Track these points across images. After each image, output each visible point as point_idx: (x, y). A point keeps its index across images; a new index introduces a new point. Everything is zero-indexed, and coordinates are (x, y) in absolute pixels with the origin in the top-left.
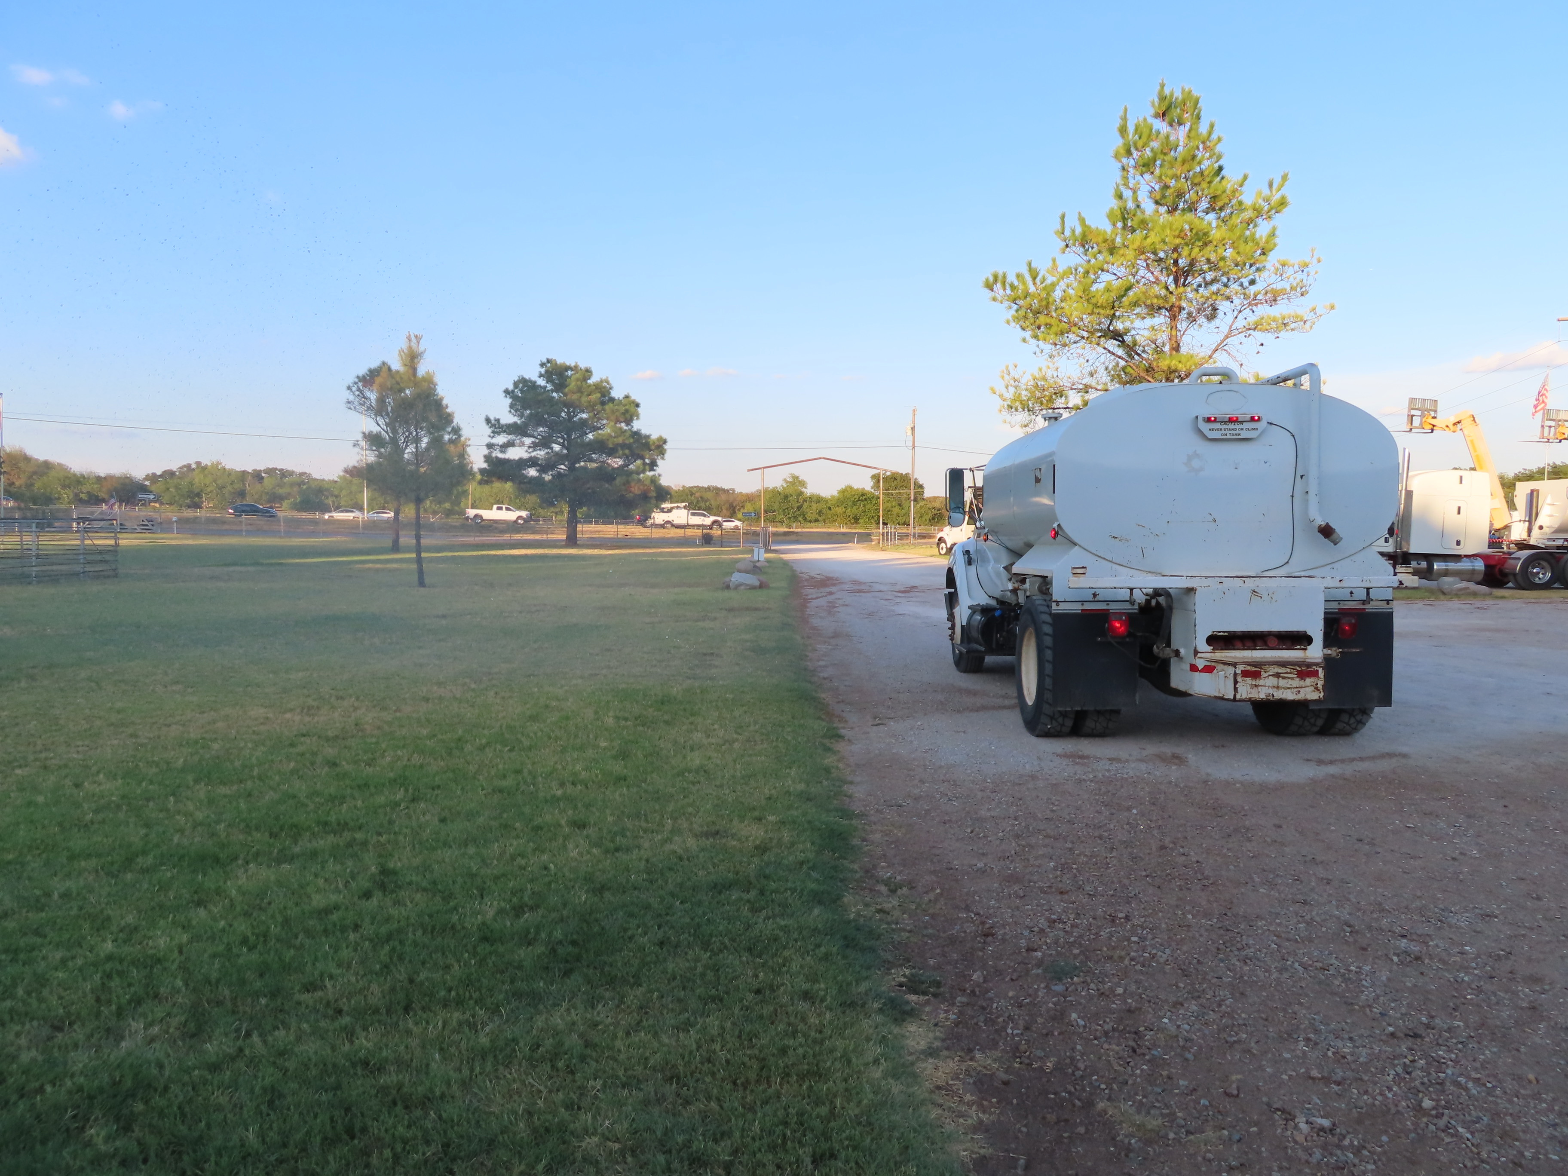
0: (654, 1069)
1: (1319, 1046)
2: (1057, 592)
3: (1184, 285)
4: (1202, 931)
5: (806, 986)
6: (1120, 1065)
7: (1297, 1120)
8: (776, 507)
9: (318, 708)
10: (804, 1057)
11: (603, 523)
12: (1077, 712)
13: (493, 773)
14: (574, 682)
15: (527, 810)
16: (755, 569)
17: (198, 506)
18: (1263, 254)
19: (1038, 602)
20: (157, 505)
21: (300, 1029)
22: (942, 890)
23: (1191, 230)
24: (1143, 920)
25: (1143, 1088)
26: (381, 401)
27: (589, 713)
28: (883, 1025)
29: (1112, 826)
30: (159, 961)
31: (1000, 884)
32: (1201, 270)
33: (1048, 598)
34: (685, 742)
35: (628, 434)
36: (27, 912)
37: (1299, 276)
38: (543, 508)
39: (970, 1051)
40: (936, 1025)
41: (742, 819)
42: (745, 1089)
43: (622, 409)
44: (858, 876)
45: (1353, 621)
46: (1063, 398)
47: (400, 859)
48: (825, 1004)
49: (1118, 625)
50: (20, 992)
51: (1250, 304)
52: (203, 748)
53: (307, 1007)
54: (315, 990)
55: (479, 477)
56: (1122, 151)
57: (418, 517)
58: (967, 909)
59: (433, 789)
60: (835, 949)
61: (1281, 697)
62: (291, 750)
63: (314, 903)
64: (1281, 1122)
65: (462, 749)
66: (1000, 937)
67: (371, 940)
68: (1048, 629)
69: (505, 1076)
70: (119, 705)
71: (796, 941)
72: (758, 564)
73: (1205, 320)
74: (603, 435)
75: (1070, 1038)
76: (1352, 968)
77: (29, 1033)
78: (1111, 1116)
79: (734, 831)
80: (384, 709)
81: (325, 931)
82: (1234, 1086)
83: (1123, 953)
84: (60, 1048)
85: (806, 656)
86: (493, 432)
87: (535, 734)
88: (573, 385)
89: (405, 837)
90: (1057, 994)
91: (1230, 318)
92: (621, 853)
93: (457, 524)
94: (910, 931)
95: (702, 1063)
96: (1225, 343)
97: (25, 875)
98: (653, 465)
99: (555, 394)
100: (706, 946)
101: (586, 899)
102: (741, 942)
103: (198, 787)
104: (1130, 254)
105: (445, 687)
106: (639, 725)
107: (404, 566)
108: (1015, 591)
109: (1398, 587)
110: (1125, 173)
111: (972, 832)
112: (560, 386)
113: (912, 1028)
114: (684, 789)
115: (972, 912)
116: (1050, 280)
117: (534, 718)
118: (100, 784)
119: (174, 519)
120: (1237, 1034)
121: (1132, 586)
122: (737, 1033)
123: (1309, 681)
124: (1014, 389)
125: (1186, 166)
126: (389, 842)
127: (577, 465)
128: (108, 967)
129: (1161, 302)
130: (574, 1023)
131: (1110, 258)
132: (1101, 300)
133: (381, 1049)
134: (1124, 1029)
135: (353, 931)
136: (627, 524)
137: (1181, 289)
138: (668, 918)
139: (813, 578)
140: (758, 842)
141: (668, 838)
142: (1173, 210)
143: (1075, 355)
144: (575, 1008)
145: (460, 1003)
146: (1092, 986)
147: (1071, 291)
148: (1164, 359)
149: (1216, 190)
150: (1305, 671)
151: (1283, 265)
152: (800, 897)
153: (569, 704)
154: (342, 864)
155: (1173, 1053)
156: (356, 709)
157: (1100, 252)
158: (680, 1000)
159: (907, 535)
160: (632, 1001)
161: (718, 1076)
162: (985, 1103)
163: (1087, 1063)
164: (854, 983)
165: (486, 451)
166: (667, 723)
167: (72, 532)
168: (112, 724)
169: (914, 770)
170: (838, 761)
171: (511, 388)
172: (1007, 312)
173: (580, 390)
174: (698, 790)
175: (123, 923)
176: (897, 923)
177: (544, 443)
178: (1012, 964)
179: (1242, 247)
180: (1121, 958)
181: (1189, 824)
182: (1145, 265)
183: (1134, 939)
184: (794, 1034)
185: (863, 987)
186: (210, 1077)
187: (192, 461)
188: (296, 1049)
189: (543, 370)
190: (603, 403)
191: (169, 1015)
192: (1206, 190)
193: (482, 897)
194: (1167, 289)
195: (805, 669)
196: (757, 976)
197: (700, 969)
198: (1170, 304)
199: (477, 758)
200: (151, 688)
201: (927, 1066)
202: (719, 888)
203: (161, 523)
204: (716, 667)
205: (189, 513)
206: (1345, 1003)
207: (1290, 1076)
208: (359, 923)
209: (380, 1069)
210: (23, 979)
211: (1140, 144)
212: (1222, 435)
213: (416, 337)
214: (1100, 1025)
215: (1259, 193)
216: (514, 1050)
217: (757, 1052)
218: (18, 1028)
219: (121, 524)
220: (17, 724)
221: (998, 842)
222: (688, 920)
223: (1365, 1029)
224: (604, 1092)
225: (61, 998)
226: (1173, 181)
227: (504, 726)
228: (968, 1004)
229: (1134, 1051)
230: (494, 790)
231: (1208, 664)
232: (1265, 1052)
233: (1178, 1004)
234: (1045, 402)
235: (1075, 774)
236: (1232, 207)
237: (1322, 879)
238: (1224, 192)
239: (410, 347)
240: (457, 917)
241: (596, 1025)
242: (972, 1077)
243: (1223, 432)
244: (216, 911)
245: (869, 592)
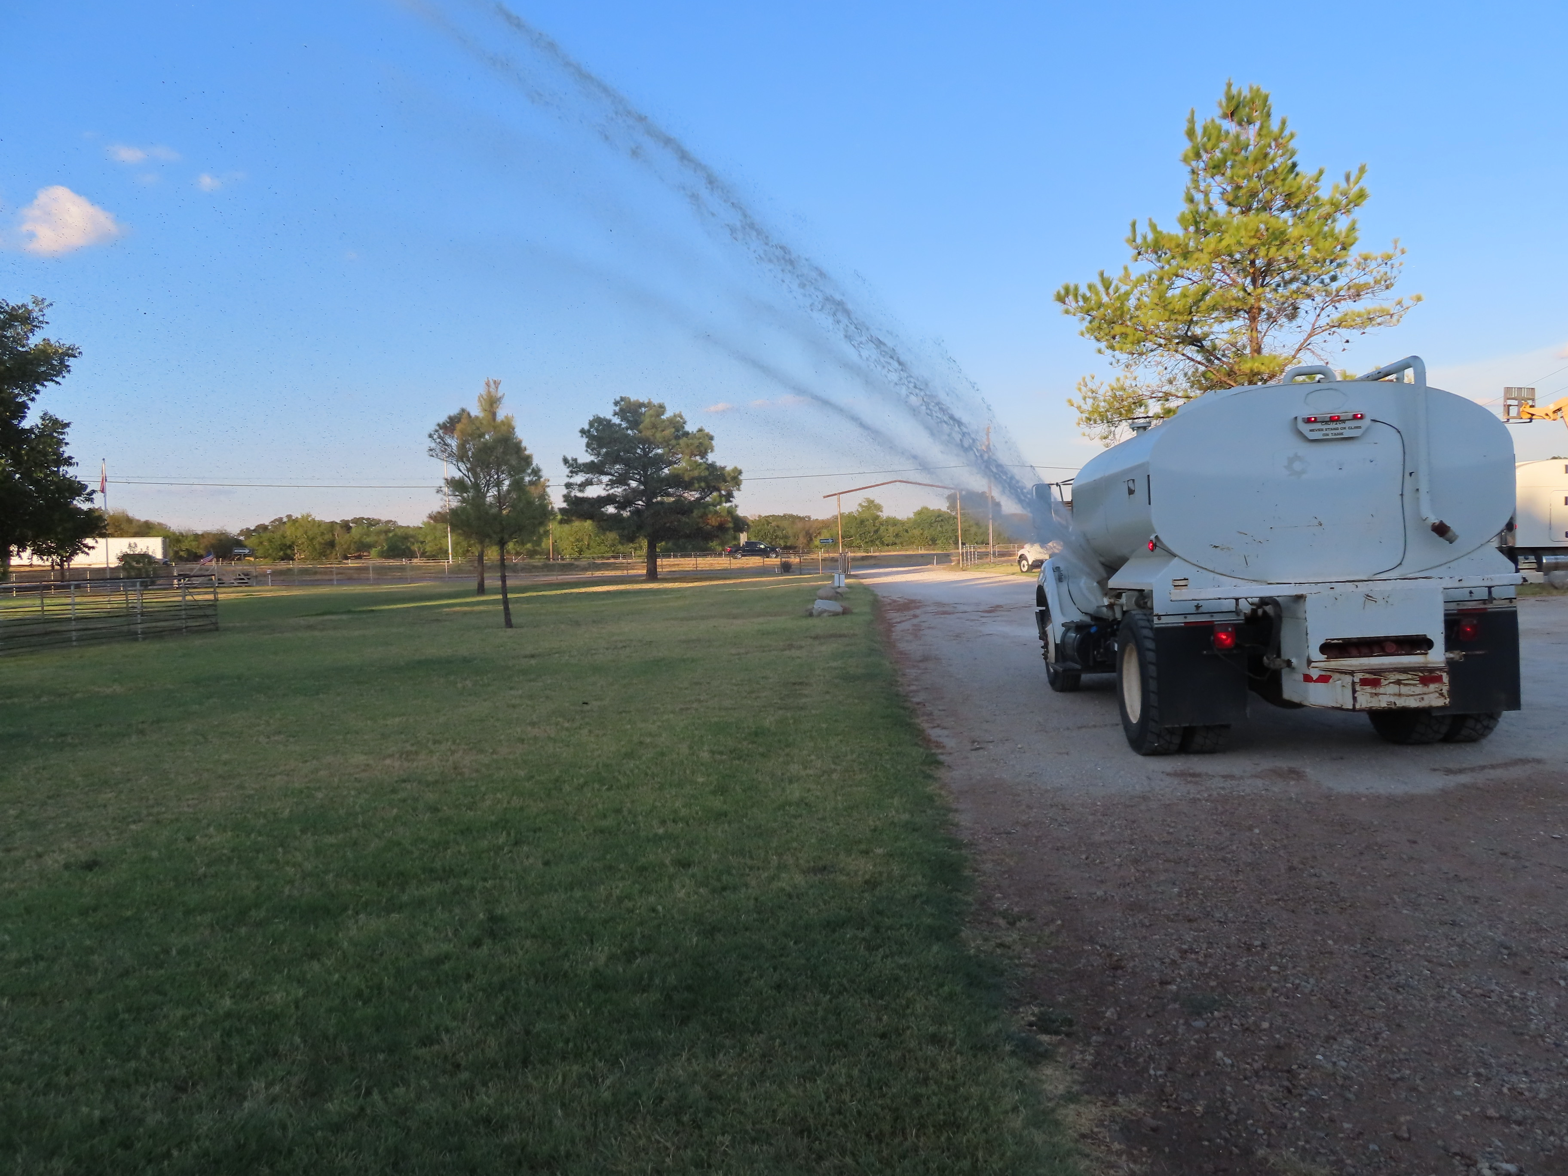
0: (783, 1122)
1: (1492, 1082)
2: (1159, 605)
3: (1262, 286)
4: (1346, 957)
5: (932, 1029)
6: (1277, 1108)
7: (1479, 1166)
8: (852, 532)
9: (417, 753)
10: (939, 1106)
11: (682, 556)
12: (1185, 728)
13: (593, 813)
14: (665, 717)
15: (630, 850)
16: (837, 595)
17: (289, 558)
18: (1344, 248)
19: (1138, 617)
20: (252, 559)
21: (419, 1085)
22: (1063, 921)
23: (1267, 230)
24: (1280, 947)
25: (1304, 1132)
26: (462, 447)
27: (684, 749)
28: (1017, 1069)
29: (1234, 848)
30: (277, 1017)
31: (1123, 913)
32: (1280, 269)
33: (1148, 612)
34: (783, 774)
35: (703, 467)
36: (148, 969)
37: (1383, 269)
38: (622, 544)
39: (1112, 1094)
40: (1073, 1067)
41: (849, 852)
42: (880, 1142)
43: (696, 442)
44: (973, 909)
45: (1475, 622)
46: (1143, 407)
47: (507, 905)
48: (955, 1048)
49: (1224, 637)
50: (144, 1052)
51: (1332, 301)
52: (308, 797)
53: (425, 1062)
54: (431, 1044)
55: (559, 517)
56: (1191, 155)
57: (502, 560)
58: (1092, 941)
59: (535, 832)
60: (958, 989)
61: (1403, 704)
62: (392, 796)
63: (426, 953)
64: (1462, 1168)
65: (561, 789)
66: (1130, 970)
67: (484, 990)
68: (1150, 644)
69: (630, 1133)
70: (225, 757)
71: (917, 980)
72: (839, 590)
73: (1284, 320)
74: (679, 469)
75: (1218, 1079)
76: (1516, 994)
77: (154, 1095)
78: (1273, 1164)
79: (842, 866)
80: (481, 751)
81: (438, 982)
82: (1404, 1128)
83: (1264, 984)
84: (184, 1110)
85: (897, 681)
86: (571, 472)
87: (632, 771)
88: (647, 421)
89: (511, 883)
90: (1198, 1030)
91: (1312, 317)
92: (728, 892)
93: (539, 564)
94: (1034, 966)
95: (833, 1115)
96: (1308, 342)
97: (143, 931)
98: (729, 497)
99: (629, 432)
100: (825, 988)
101: (697, 941)
102: (860, 983)
103: (305, 837)
104: (1205, 257)
105: (539, 728)
106: (734, 758)
107: (491, 607)
108: (1111, 606)
109: (1522, 584)
110: (1195, 176)
111: (1087, 858)
112: (635, 424)
113: (1049, 1071)
114: (787, 823)
115: (1097, 943)
116: (1123, 289)
117: (630, 755)
118: (211, 837)
119: (269, 571)
120: (1399, 1071)
121: (1237, 596)
122: (866, 1082)
123: (1432, 687)
124: (1091, 400)
125: (1258, 165)
126: (495, 887)
127: (654, 500)
128: (227, 1024)
129: (1239, 305)
130: (696, 1074)
131: (1184, 263)
132: (1178, 306)
133: (502, 1105)
134: (1276, 1067)
135: (466, 982)
136: (705, 556)
137: (1260, 290)
138: (783, 959)
139: (895, 601)
140: (867, 877)
141: (775, 875)
142: (1246, 210)
143: (1153, 363)
144: (696, 1058)
145: (578, 1055)
146: (1236, 1021)
147: (1145, 299)
148: (1246, 362)
149: (1291, 187)
150: (1428, 676)
151: (1365, 259)
152: (917, 933)
153: (663, 739)
154: (450, 911)
155: (1332, 1093)
156: (453, 752)
157: (1173, 258)
158: (803, 1048)
159: (987, 554)
160: (754, 1050)
161: (851, 1129)
162: (1135, 1152)
163: (1241, 1106)
164: (983, 1025)
165: (565, 491)
166: (763, 755)
167: (173, 588)
168: (220, 776)
169: (1019, 795)
170: (941, 788)
171: (586, 427)
172: (1078, 324)
173: (654, 426)
174: (801, 824)
175: (240, 978)
176: (1020, 958)
177: (621, 480)
178: (1146, 999)
179: (1321, 244)
180: (1263, 990)
181: (1317, 843)
182: (1220, 267)
183: (1273, 968)
184: (926, 1080)
185: (993, 1028)
186: (333, 1139)
187: (283, 515)
188: (417, 1107)
189: (617, 409)
190: (677, 438)
191: (289, 1073)
192: (1281, 188)
193: (592, 942)
194: (1245, 291)
195: (897, 695)
196: (880, 1019)
197: (820, 1013)
198: (1249, 306)
199: (576, 798)
200: (255, 739)
201: (1068, 1113)
202: (832, 926)
203: (256, 577)
204: (806, 696)
205: (283, 565)
206: (1514, 1033)
207: (1465, 1116)
208: (471, 972)
209: (502, 1127)
210: (146, 1040)
211: (1209, 146)
212: (1324, 435)
213: (495, 382)
214: (1248, 1064)
215: (1337, 187)
216: (638, 1104)
217: (889, 1101)
218: (142, 1090)
219: (219, 580)
220: (129, 780)
221: (1116, 868)
222: (803, 961)
223: (1540, 1061)
224: (734, 1148)
225: (183, 1057)
226: (1245, 181)
227: (600, 765)
228: (1104, 1043)
229: (1290, 1091)
230: (595, 831)
231: (1323, 673)
232: (1433, 1090)
233: (1330, 1039)
234: (1124, 412)
235: (1188, 793)
236: (1308, 203)
237: (1469, 897)
238: (1299, 188)
239: (489, 392)
240: (568, 964)
241: (719, 1076)
242: (1117, 1123)
243: (1325, 432)
244: (329, 963)
245: (953, 613)
